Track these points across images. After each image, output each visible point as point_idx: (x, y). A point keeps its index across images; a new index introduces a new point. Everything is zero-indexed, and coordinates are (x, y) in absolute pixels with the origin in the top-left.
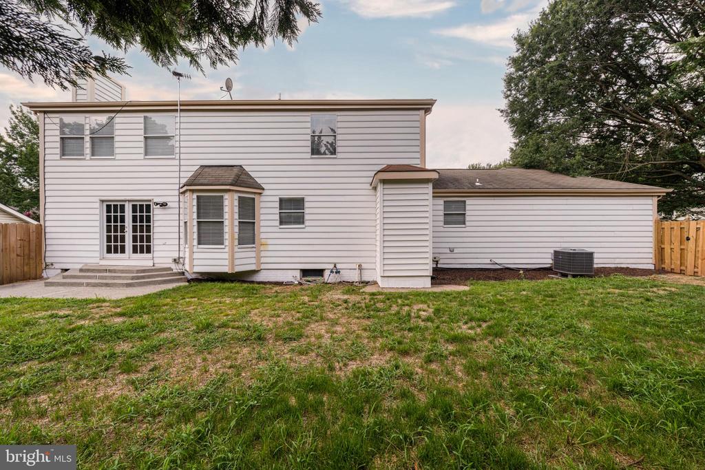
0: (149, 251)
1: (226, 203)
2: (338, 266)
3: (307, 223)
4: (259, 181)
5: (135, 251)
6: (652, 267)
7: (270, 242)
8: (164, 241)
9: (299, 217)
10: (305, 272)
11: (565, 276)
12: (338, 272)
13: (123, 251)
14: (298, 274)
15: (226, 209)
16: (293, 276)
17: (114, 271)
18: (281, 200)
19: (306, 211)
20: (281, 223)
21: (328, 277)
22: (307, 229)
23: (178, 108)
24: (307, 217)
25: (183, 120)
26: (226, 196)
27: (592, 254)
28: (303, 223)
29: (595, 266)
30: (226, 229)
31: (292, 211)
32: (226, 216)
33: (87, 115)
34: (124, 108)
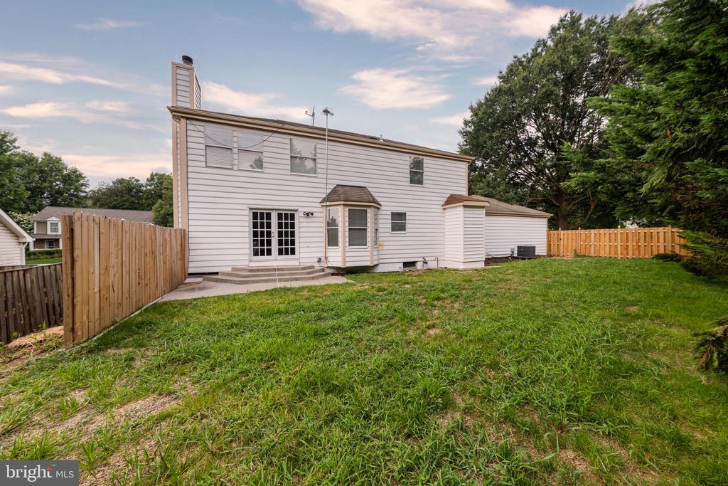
0: (293, 252)
1: (369, 215)
2: (427, 259)
3: (407, 230)
4: (378, 199)
5: (280, 252)
6: (546, 254)
7: (385, 243)
8: (307, 245)
9: (402, 226)
10: (406, 264)
11: (524, 259)
12: (426, 263)
13: (269, 253)
14: (402, 265)
15: (369, 220)
16: (398, 267)
17: (283, 270)
18: (392, 213)
19: (407, 222)
20: (393, 230)
21: (419, 266)
22: (408, 234)
23: (327, 137)
24: (407, 226)
25: (330, 147)
26: (369, 210)
27: (535, 247)
28: (405, 230)
29: (537, 254)
30: (369, 234)
31: (399, 221)
32: (369, 224)
33: (235, 129)
34: (280, 130)
